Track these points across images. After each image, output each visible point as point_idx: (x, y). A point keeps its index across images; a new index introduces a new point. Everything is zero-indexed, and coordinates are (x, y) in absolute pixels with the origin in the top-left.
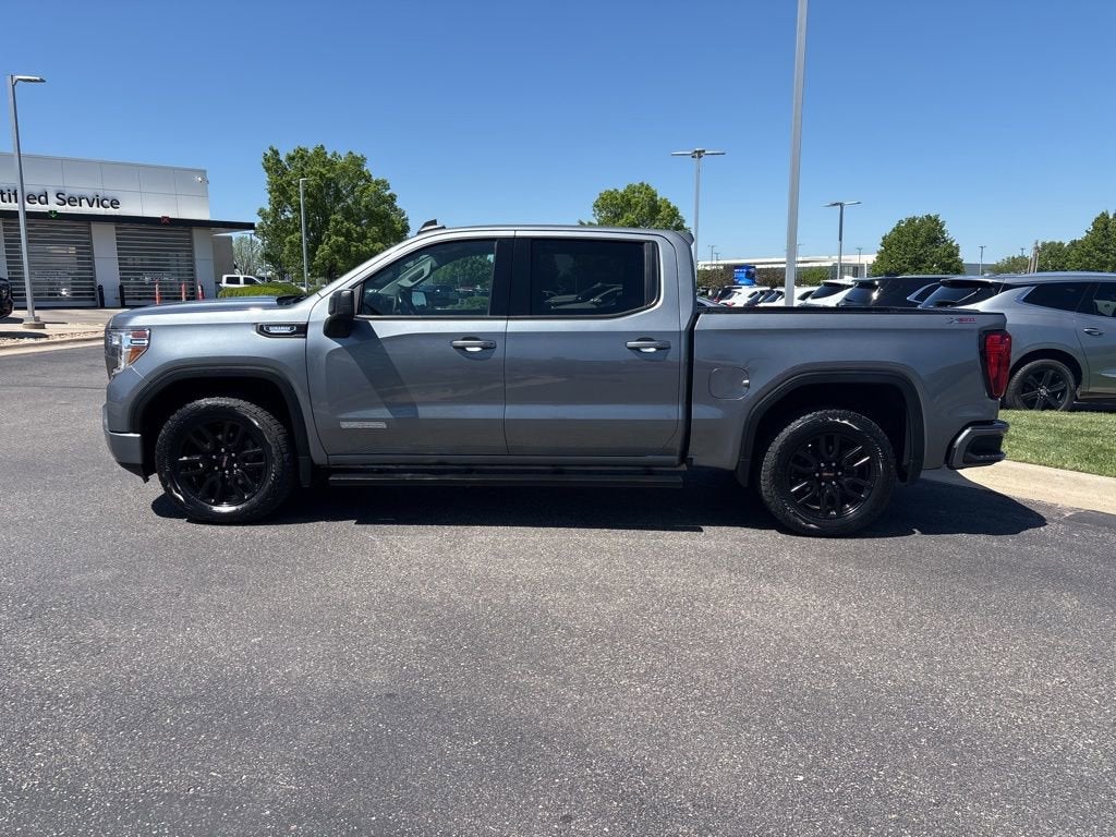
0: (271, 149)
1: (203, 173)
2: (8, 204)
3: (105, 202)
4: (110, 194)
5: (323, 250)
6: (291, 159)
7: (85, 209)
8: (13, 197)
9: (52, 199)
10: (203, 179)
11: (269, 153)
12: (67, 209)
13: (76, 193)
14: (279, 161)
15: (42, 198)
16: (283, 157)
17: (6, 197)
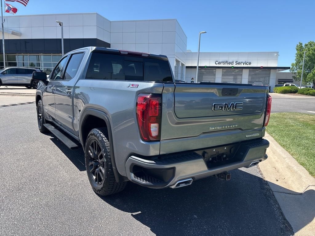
0: (300, 43)
1: (277, 53)
2: (224, 65)
3: (248, 63)
4: (249, 61)
5: (310, 75)
6: (306, 45)
7: (242, 65)
8: (225, 63)
9: (234, 63)
10: (277, 55)
11: (299, 44)
12: (238, 66)
13: (240, 61)
14: (302, 46)
15: (232, 63)
16: (303, 45)
17: (224, 63)
